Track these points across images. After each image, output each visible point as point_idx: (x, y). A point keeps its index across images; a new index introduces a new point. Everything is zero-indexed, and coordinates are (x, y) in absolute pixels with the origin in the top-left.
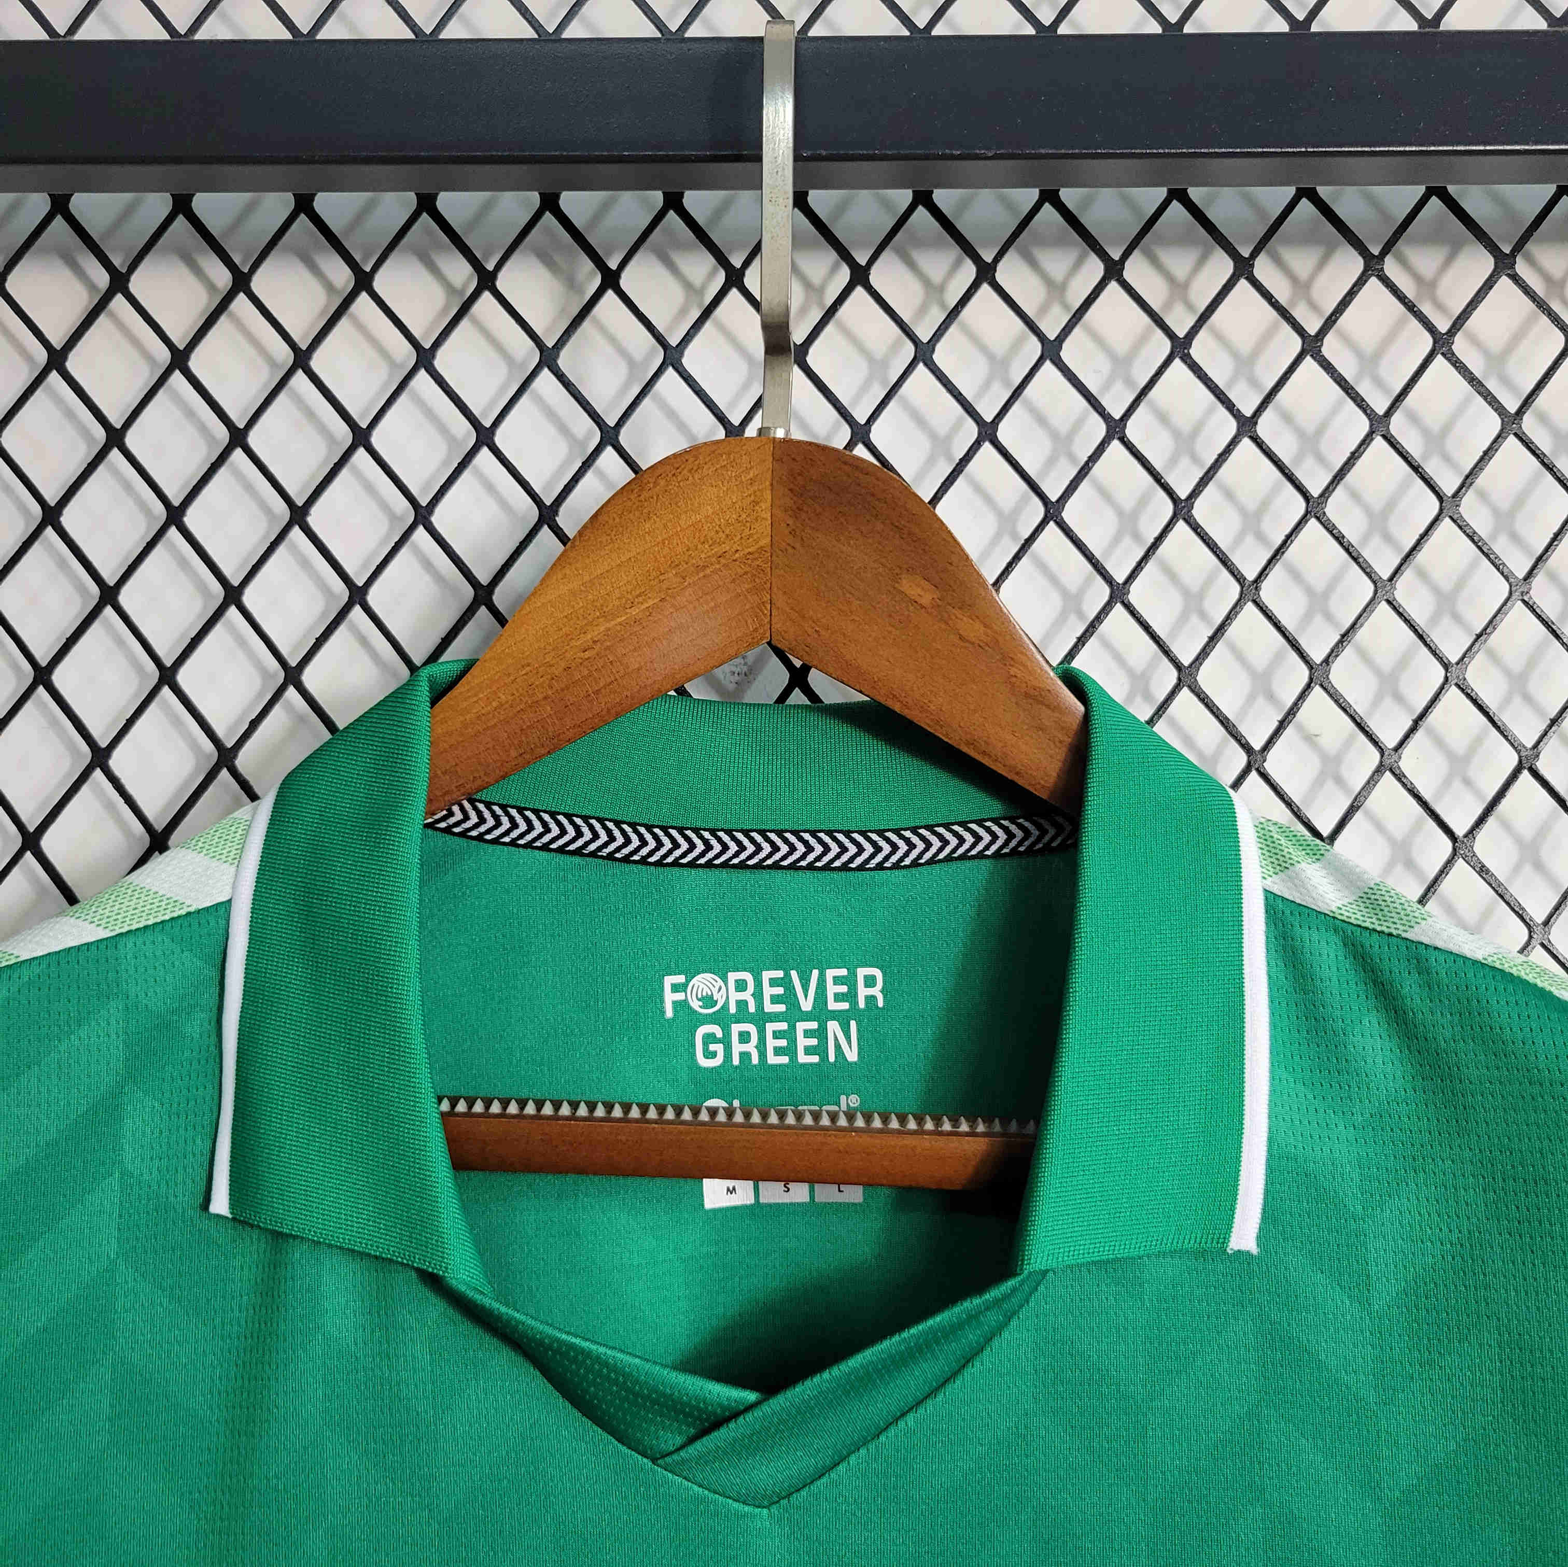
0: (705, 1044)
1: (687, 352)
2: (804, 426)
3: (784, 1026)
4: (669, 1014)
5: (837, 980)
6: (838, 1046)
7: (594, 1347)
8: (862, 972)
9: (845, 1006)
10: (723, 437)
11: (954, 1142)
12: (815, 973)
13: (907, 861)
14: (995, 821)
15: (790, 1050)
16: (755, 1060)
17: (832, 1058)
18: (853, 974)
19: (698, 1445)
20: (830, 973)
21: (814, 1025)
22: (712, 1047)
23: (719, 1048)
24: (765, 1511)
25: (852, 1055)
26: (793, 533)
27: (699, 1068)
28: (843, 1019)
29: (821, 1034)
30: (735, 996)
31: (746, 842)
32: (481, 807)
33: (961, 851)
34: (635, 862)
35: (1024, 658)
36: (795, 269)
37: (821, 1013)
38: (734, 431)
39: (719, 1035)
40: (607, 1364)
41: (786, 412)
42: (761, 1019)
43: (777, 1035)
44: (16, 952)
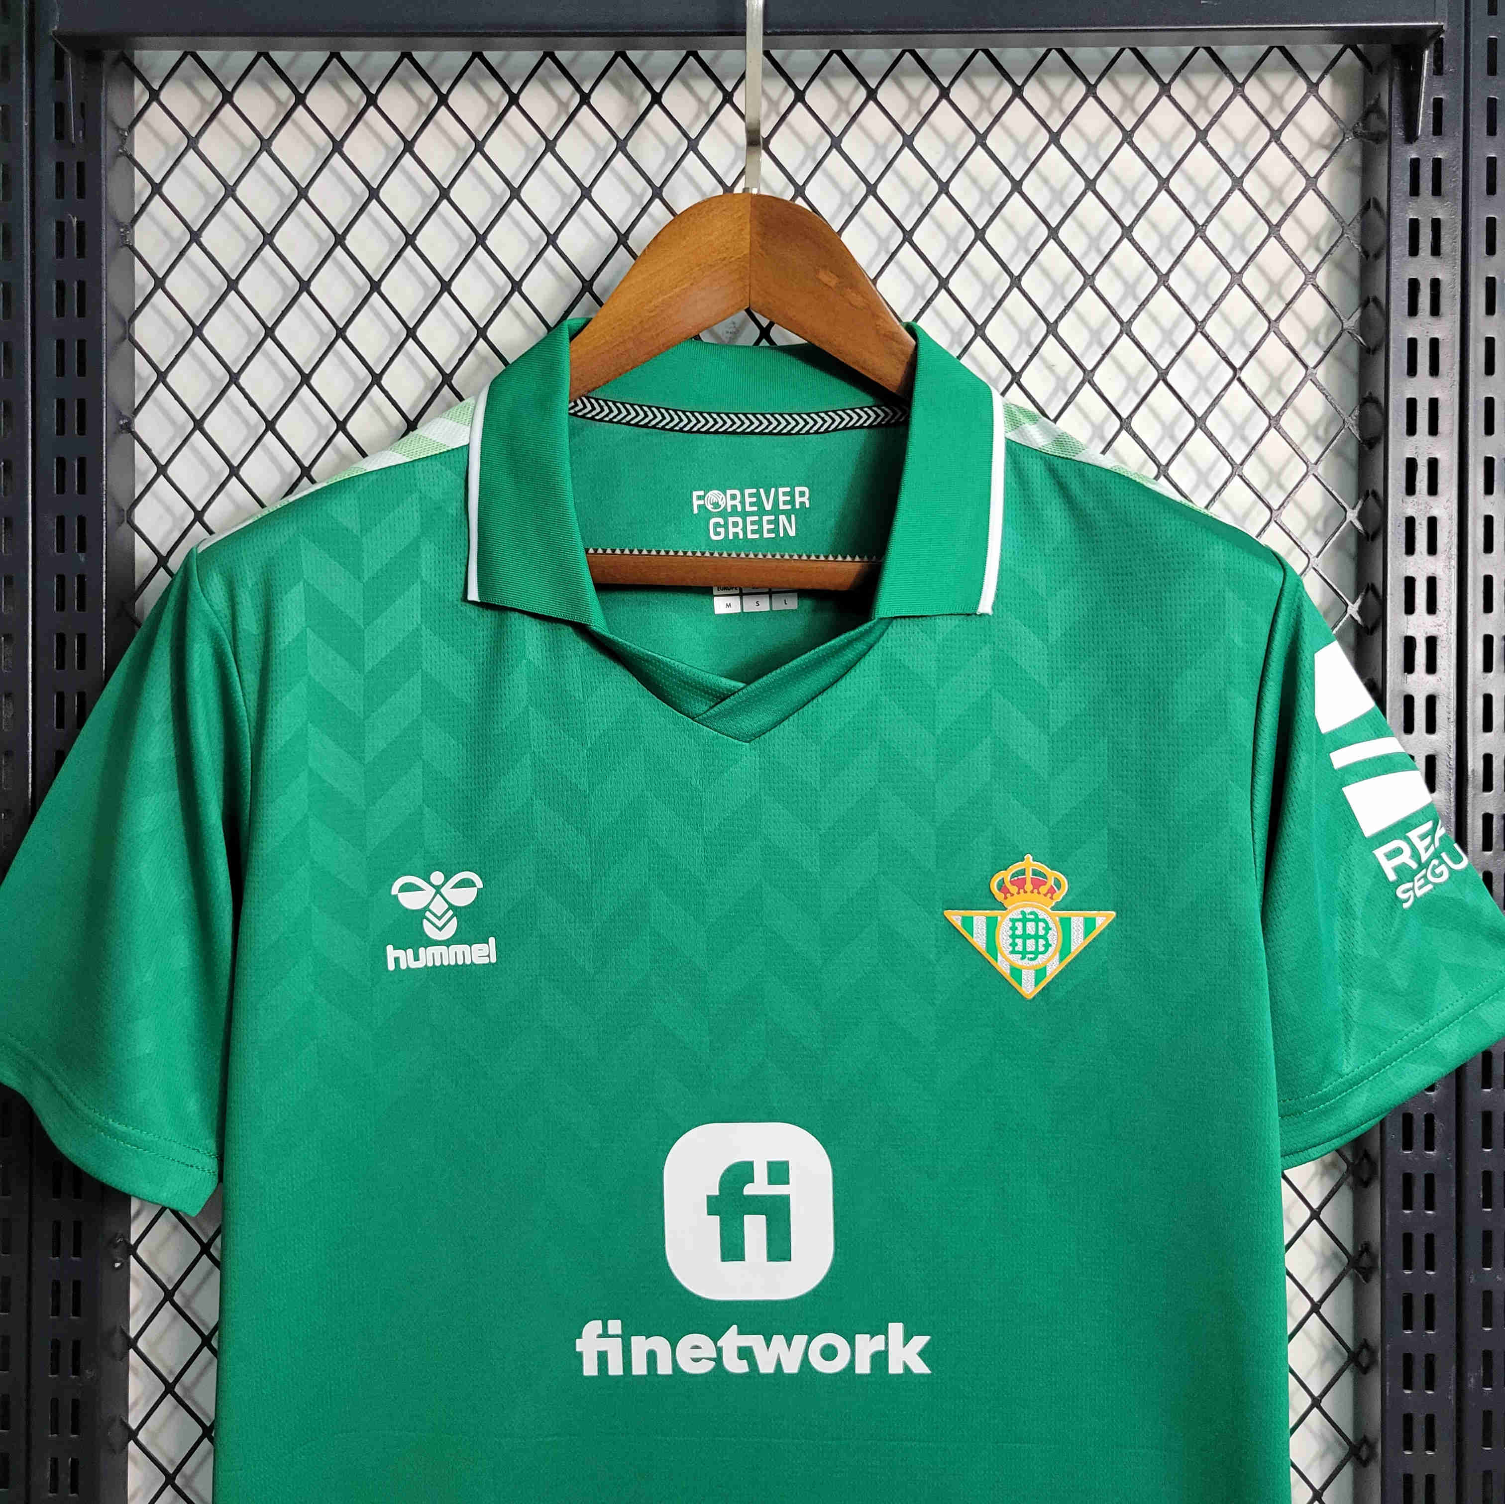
0: (715, 528)
1: (701, 142)
2: (768, 186)
3: (756, 518)
4: (696, 511)
5: (785, 494)
6: (785, 528)
7: (664, 658)
8: (798, 489)
9: (789, 507)
10: (722, 193)
11: (844, 565)
12: (773, 490)
13: (822, 430)
14: (870, 408)
15: (760, 531)
16: (741, 536)
17: (782, 535)
18: (793, 490)
19: (715, 709)
20: (781, 490)
21: (772, 517)
22: (718, 530)
23: (722, 530)
24: (747, 744)
25: (792, 533)
26: (761, 247)
27: (711, 540)
28: (787, 513)
29: (776, 522)
30: (730, 503)
31: (736, 419)
32: (593, 401)
33: (851, 424)
34: (676, 431)
35: (883, 316)
36: (764, 92)
37: (776, 511)
38: (729, 190)
39: (722, 522)
40: (671, 668)
41: (758, 179)
42: (744, 515)
43: (753, 523)
44: (364, 467)
